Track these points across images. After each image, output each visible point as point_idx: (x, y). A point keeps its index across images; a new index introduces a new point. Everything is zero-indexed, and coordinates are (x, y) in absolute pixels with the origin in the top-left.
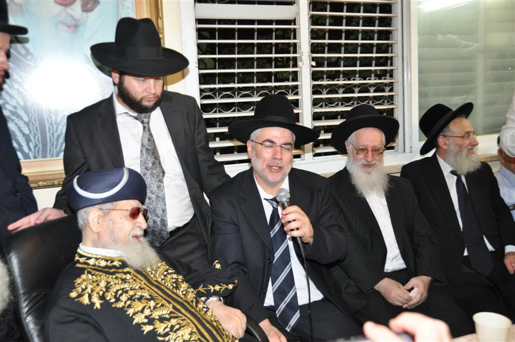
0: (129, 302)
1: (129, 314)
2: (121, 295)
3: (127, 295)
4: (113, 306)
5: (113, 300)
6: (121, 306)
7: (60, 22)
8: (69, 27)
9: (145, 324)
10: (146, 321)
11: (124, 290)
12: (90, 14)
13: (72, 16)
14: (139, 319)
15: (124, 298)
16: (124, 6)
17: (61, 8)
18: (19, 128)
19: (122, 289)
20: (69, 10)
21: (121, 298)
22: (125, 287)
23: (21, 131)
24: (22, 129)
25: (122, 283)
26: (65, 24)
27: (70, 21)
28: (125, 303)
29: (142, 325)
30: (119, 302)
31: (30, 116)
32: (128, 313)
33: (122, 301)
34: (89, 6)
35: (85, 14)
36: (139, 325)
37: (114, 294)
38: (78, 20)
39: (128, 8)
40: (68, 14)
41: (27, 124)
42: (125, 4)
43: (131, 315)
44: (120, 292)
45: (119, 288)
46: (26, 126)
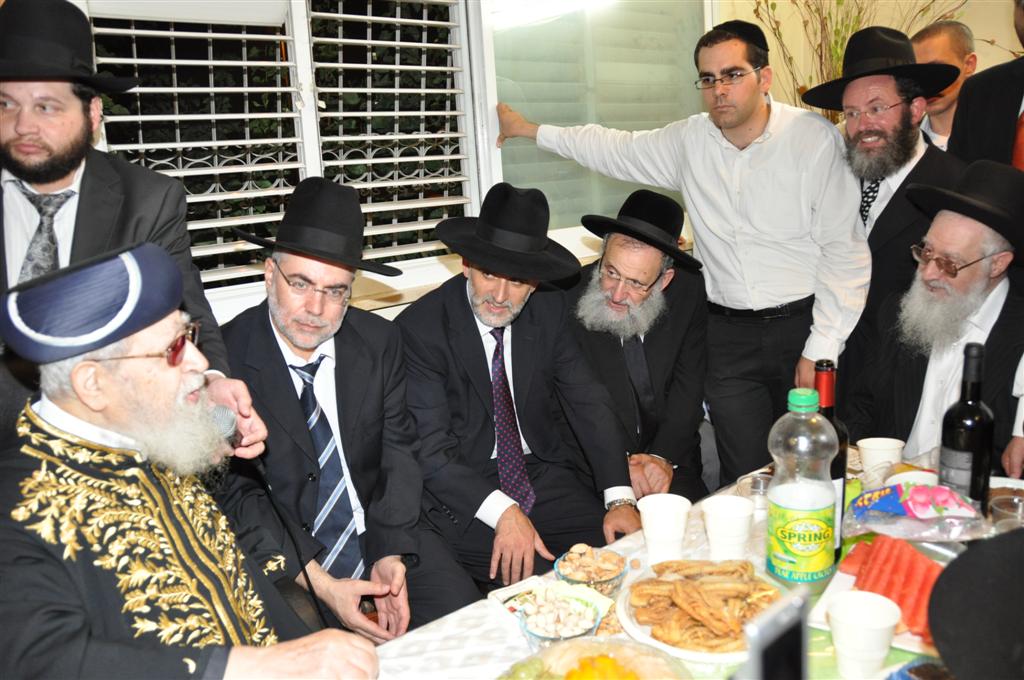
0: (125, 560)
1: (121, 587)
2: (113, 539)
3: (125, 541)
4: (97, 563)
5: (97, 548)
6: (108, 567)
9: (142, 616)
10: (146, 609)
11: (121, 527)
14: (135, 602)
15: (117, 548)
19: (117, 524)
21: (110, 547)
22: (121, 518)
25: (116, 506)
28: (119, 559)
29: (136, 618)
30: (107, 557)
32: (119, 585)
33: (112, 556)
36: (131, 617)
37: (97, 535)
43: (123, 590)
44: (111, 531)
45: (111, 521)
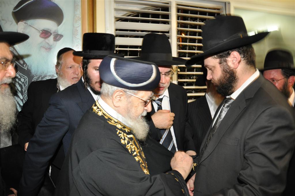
7: (42, 47)
8: (46, 49)
12: (57, 42)
13: (48, 44)
16: (76, 38)
17: (42, 39)
18: (18, 102)
20: (47, 40)
23: (19, 104)
24: (19, 103)
26: (44, 48)
27: (47, 46)
31: (24, 96)
34: (57, 38)
35: (55, 42)
38: (51, 46)
39: (78, 39)
40: (46, 42)
41: (22, 100)
42: (77, 37)
46: (21, 101)
